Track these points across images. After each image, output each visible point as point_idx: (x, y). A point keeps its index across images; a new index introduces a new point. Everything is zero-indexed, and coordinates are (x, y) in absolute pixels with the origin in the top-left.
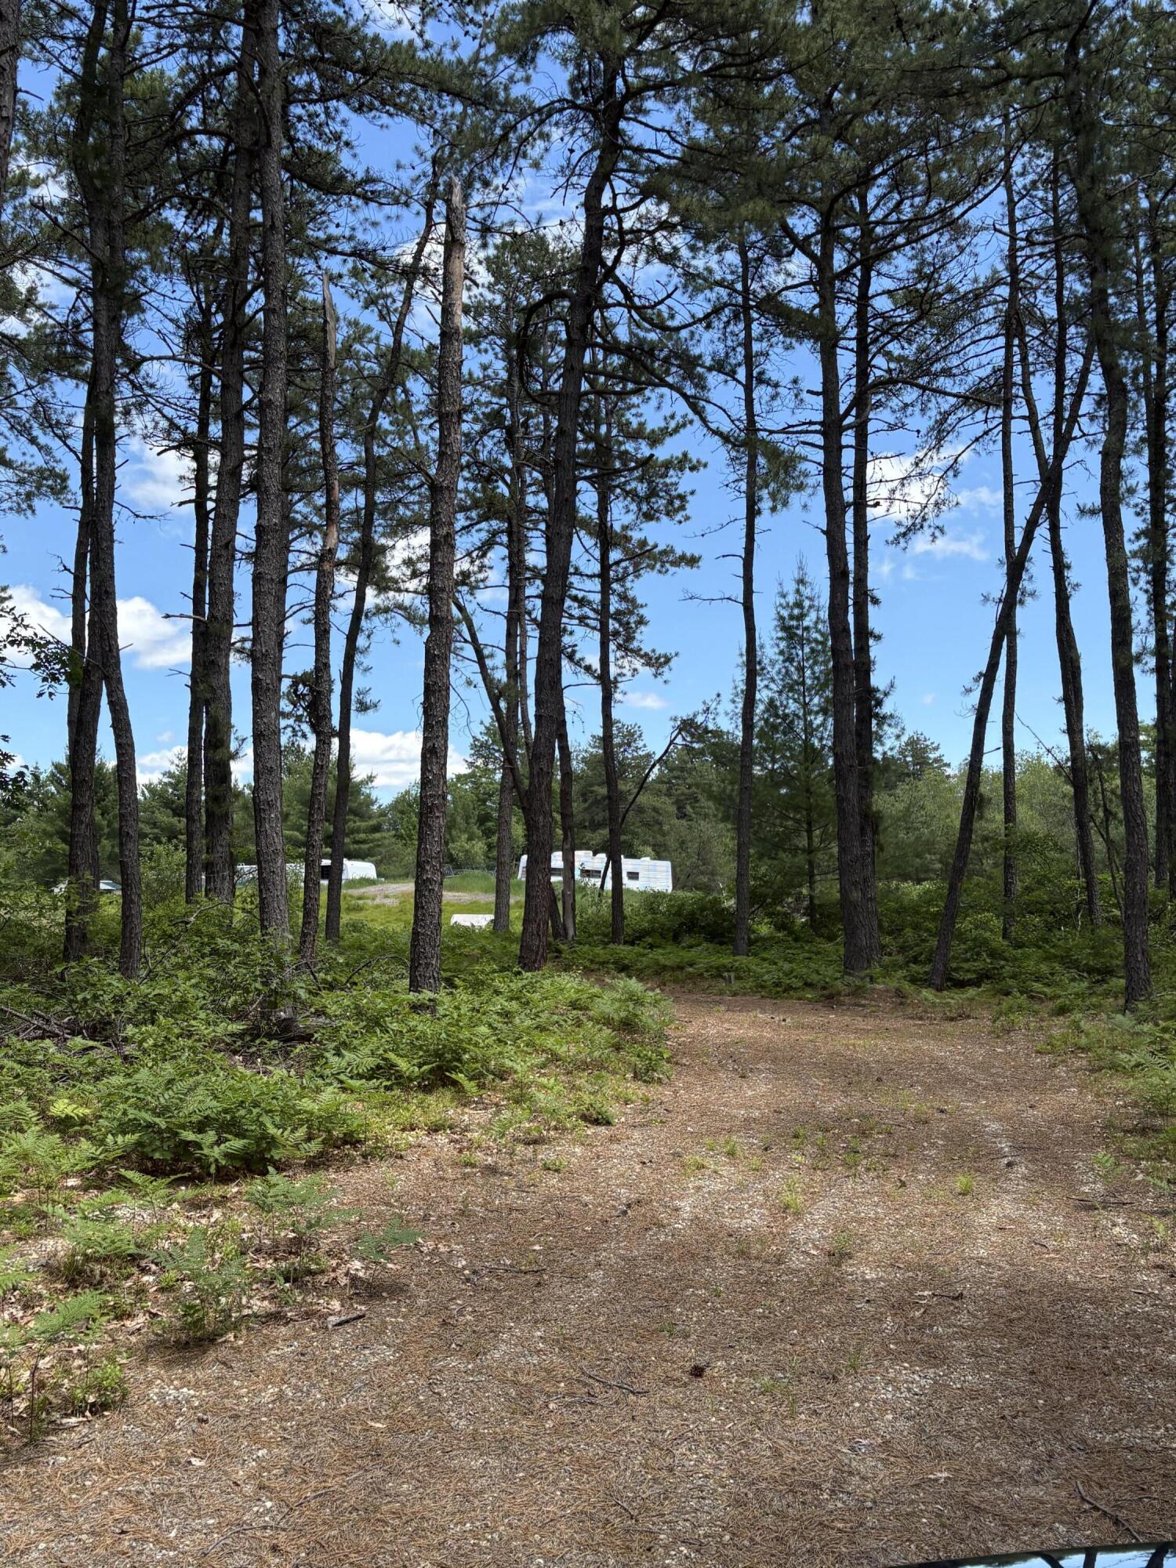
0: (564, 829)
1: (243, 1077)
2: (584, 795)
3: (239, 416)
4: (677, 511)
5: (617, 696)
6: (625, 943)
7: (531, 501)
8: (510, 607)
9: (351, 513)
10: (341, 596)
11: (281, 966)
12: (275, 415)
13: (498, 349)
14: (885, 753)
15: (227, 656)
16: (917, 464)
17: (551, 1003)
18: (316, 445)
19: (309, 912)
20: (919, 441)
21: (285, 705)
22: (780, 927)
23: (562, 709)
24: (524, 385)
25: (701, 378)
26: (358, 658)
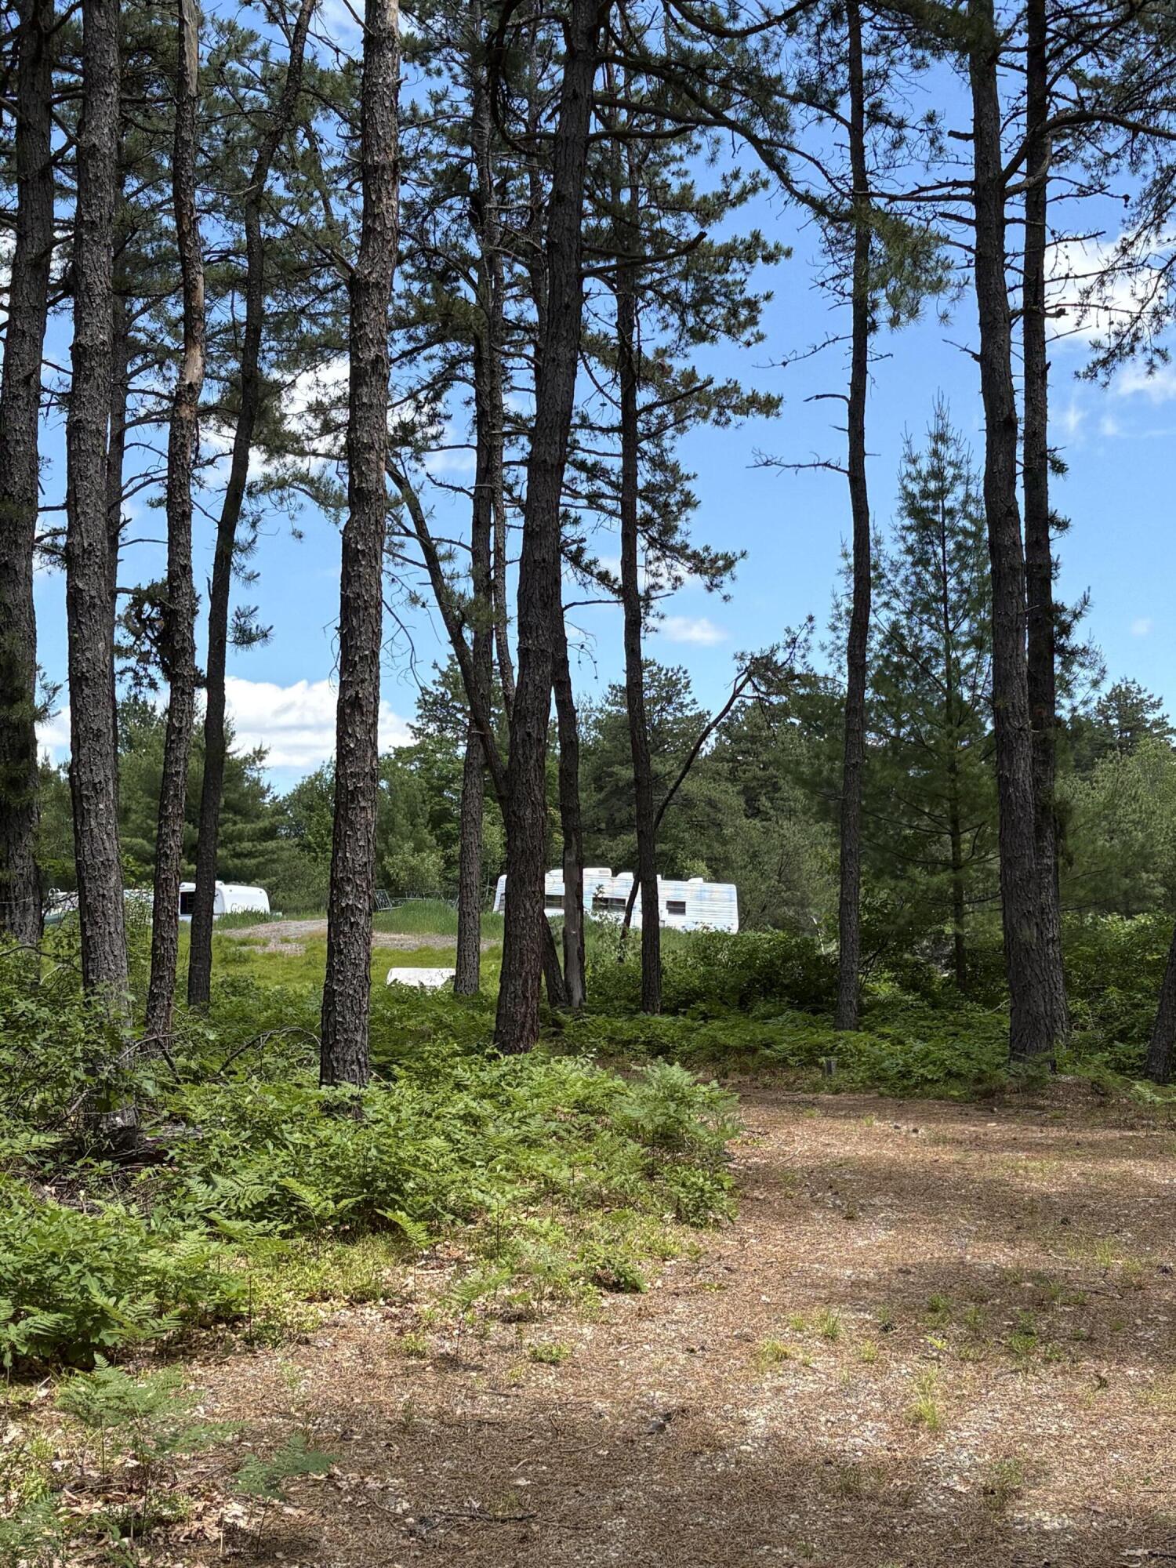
0: (567, 834)
1: (55, 1215)
2: (598, 780)
3: (45, 175)
4: (743, 326)
5: (650, 621)
6: (664, 1011)
7: (511, 310)
8: (479, 479)
9: (226, 330)
10: (211, 462)
11: (118, 1045)
12: (103, 169)
13: (457, 69)
14: (1074, 709)
15: (29, 556)
16: (1124, 250)
17: (545, 1102)
18: (168, 222)
19: (161, 961)
20: (1126, 214)
21: (122, 637)
22: (909, 986)
23: (561, 642)
24: (498, 123)
25: (780, 111)
26: (237, 559)
